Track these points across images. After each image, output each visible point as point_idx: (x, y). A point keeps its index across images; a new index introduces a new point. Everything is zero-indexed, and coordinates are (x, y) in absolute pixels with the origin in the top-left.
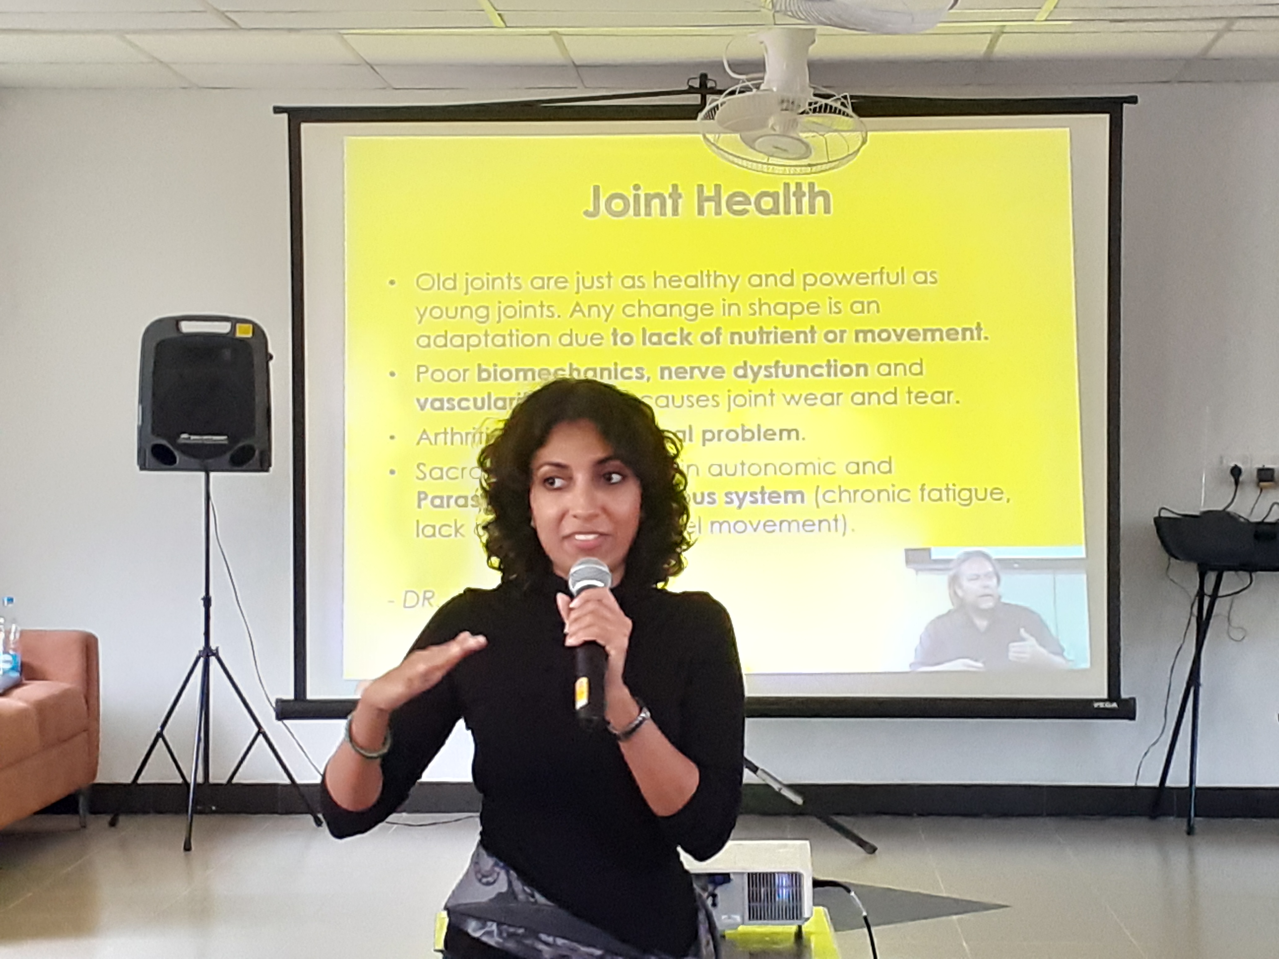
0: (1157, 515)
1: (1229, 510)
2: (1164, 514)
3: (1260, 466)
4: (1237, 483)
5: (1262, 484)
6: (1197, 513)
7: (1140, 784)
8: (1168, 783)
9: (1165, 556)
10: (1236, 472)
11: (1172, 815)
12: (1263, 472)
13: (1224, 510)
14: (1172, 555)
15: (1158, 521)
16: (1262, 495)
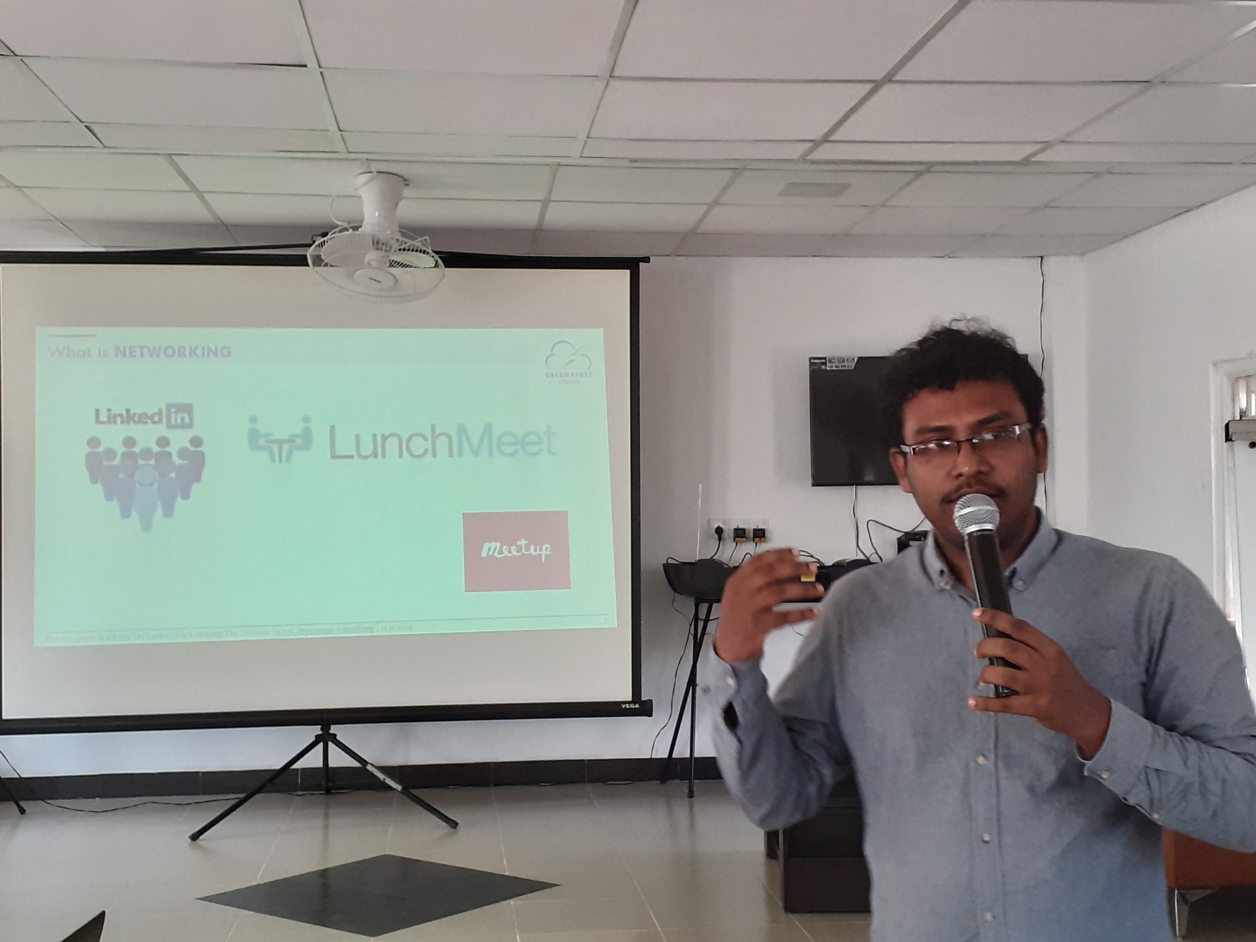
0: (665, 562)
1: (715, 558)
2: (670, 561)
3: (736, 527)
4: (720, 539)
5: (737, 539)
6: (693, 561)
7: (653, 757)
8: (675, 755)
9: (672, 592)
10: (719, 531)
11: (676, 778)
12: (738, 532)
13: (711, 558)
14: (675, 590)
15: (666, 567)
16: (737, 547)
